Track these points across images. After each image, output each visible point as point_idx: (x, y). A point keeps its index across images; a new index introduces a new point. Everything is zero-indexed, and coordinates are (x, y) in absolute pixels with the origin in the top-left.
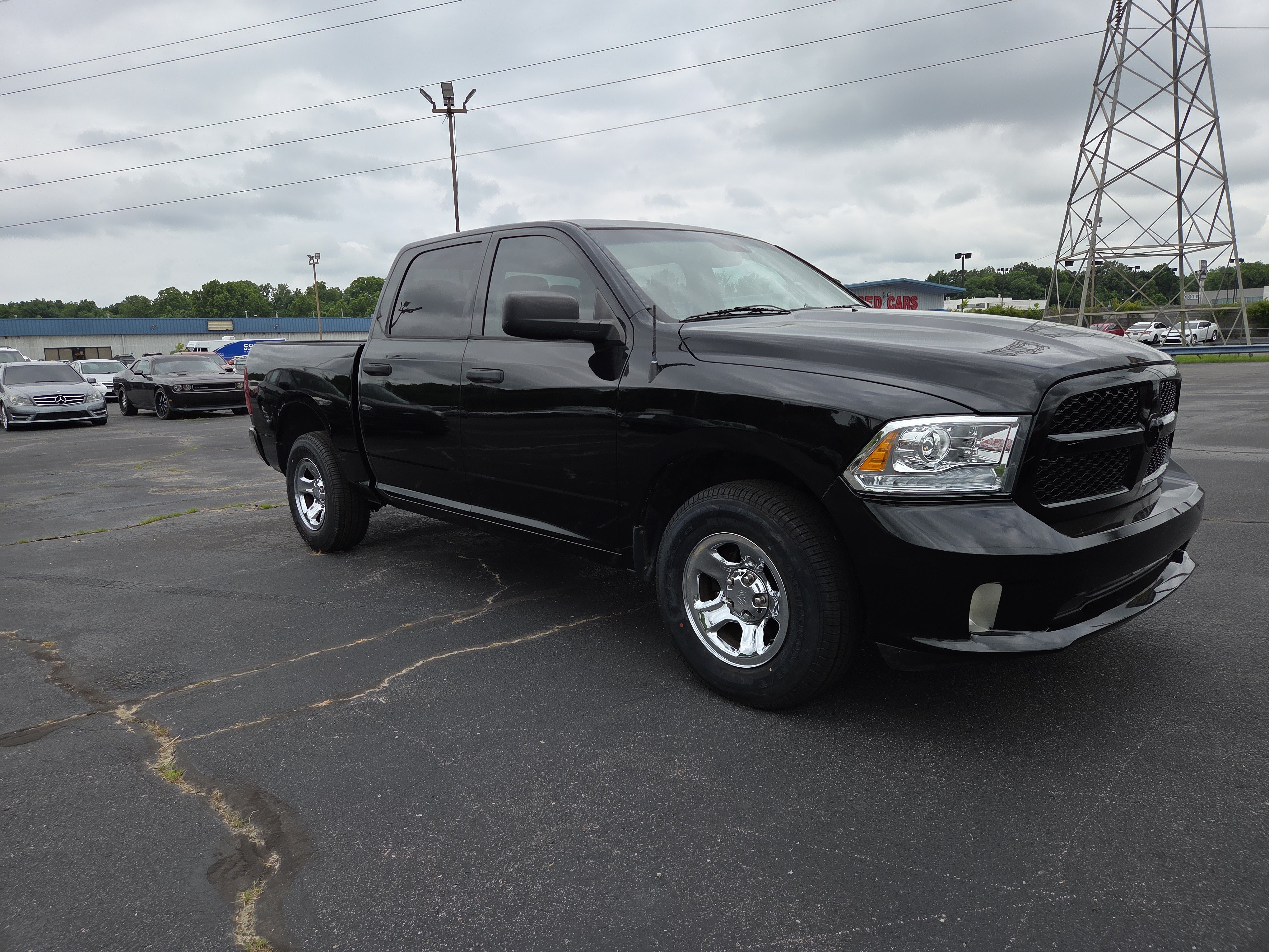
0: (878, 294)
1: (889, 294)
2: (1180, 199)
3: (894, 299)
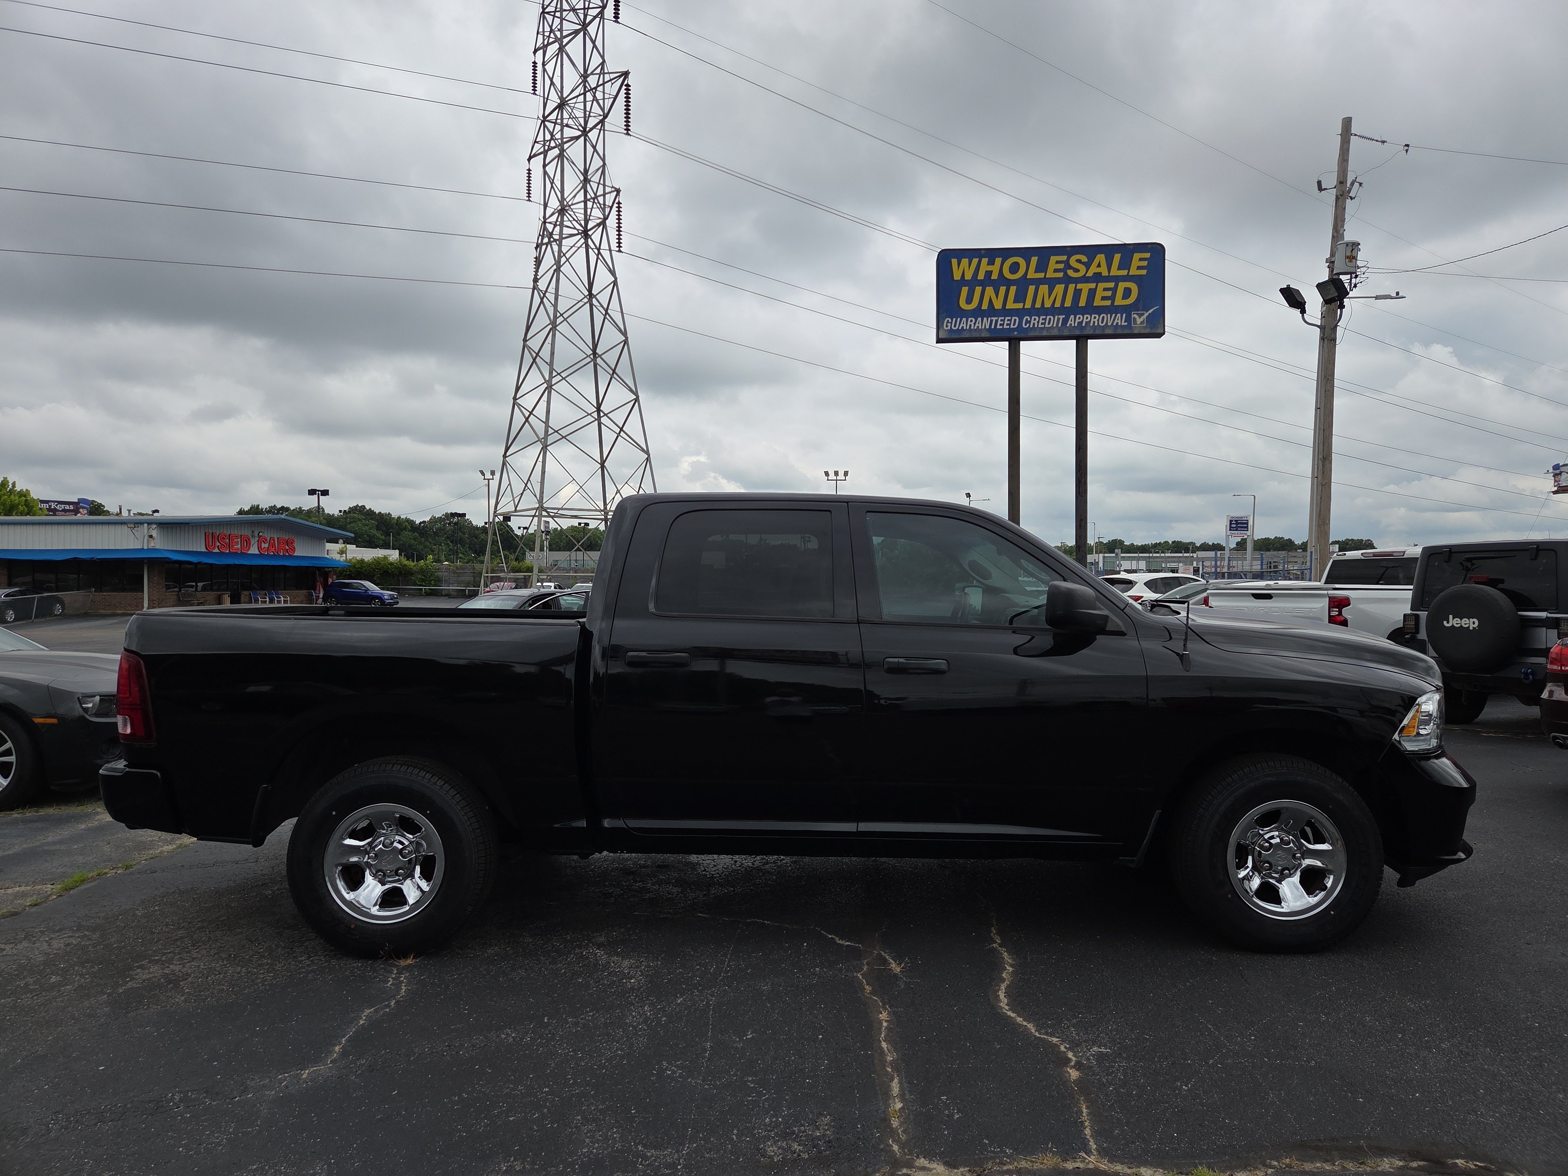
0: (246, 532)
1: (261, 534)
2: (603, 467)
3: (266, 540)
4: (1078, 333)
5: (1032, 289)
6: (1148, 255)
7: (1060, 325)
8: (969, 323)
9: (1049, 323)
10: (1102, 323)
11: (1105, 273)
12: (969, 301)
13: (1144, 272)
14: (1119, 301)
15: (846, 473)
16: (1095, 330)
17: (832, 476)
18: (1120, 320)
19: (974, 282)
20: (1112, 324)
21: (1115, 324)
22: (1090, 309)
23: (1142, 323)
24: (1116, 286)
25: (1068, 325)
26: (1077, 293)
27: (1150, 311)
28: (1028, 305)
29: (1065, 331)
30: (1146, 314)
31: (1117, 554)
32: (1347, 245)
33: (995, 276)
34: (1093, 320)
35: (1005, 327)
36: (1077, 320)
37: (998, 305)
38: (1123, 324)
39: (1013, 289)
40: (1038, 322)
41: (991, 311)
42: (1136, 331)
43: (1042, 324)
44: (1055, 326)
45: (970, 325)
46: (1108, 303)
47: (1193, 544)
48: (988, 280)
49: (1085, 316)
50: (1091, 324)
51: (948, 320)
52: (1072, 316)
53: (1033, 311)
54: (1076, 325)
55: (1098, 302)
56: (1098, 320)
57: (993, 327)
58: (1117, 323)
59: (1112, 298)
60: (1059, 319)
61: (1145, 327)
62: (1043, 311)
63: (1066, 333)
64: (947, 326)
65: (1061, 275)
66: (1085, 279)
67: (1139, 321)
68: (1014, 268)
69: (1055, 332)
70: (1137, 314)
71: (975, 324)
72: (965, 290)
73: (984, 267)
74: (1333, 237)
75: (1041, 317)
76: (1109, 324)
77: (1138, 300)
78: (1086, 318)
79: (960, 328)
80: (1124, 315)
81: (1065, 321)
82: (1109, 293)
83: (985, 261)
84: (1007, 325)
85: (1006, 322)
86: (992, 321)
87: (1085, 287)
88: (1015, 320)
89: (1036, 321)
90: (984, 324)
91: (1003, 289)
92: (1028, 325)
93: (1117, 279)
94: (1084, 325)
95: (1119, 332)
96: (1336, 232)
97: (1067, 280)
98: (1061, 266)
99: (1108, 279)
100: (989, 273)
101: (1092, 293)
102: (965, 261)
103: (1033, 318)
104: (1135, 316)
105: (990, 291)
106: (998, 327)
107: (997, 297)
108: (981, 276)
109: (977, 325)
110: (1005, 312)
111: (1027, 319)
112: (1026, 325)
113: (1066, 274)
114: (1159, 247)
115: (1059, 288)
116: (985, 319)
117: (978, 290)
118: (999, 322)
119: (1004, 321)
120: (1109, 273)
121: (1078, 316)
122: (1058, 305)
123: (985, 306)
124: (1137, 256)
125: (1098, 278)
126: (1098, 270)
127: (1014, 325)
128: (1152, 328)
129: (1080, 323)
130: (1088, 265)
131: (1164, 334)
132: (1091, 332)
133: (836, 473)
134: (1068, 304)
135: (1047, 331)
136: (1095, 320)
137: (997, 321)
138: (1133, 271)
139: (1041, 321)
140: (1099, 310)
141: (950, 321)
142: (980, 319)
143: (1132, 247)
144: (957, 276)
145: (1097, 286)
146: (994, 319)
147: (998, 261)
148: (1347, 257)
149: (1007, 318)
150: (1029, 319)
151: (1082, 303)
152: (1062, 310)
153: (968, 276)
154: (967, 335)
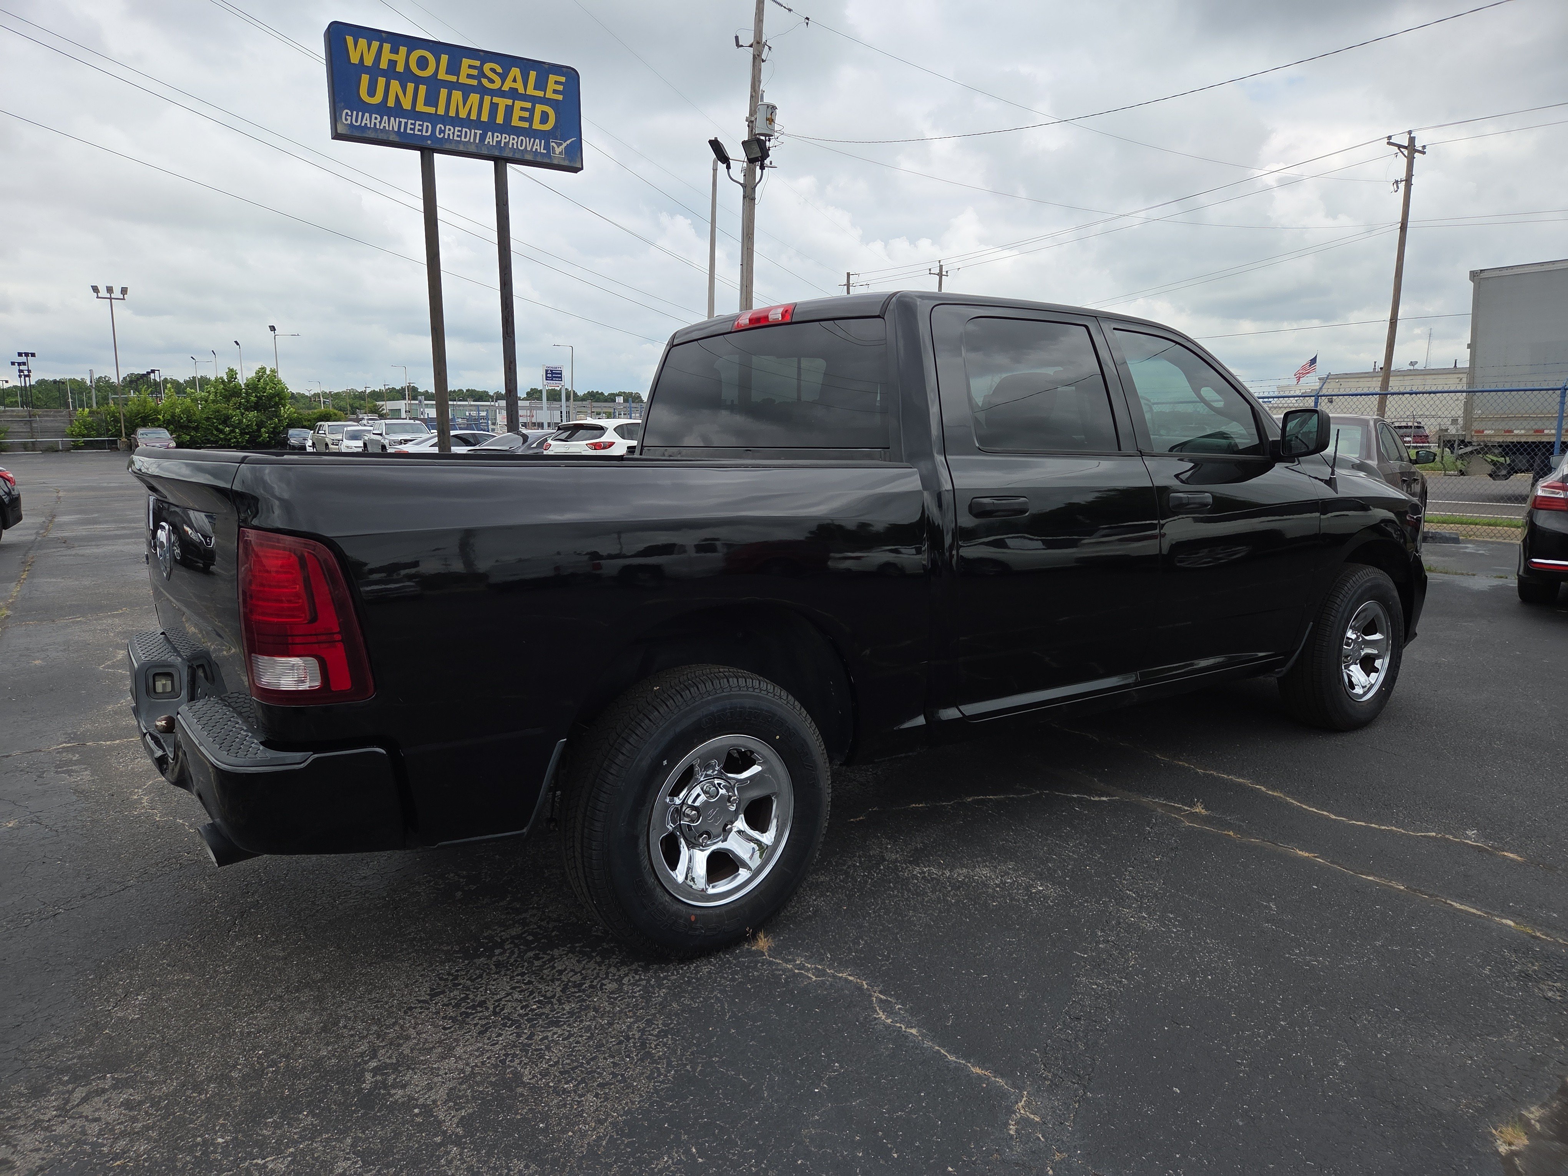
4: (497, 153)
5: (444, 92)
6: (563, 79)
7: (477, 141)
8: (373, 121)
9: (465, 137)
10: (521, 146)
11: (521, 90)
12: (372, 92)
13: (560, 97)
14: (537, 125)
15: (124, 291)
16: (514, 153)
17: (103, 293)
18: (538, 146)
19: (375, 71)
20: (532, 149)
21: (534, 150)
22: (507, 128)
23: (560, 153)
24: (534, 107)
25: (486, 143)
26: (494, 107)
27: (568, 142)
28: (441, 111)
29: (483, 149)
30: (565, 145)
31: (420, 402)
32: (768, 107)
33: (400, 68)
34: (511, 141)
35: (417, 132)
36: (495, 139)
37: (407, 105)
38: (542, 151)
39: (422, 89)
40: (453, 133)
41: (398, 111)
42: (555, 162)
43: (458, 136)
44: (472, 141)
45: (375, 124)
46: (526, 125)
47: (486, 393)
48: (391, 73)
49: (504, 135)
50: (510, 146)
51: (347, 113)
52: (490, 134)
53: (446, 119)
54: (494, 144)
55: (515, 122)
56: (517, 143)
57: (402, 130)
58: (536, 149)
59: (530, 120)
60: (475, 134)
61: (564, 159)
62: (456, 121)
63: (485, 151)
64: (346, 120)
65: (474, 82)
66: (500, 93)
67: (558, 150)
68: (422, 63)
69: (472, 149)
70: (556, 143)
71: (380, 122)
72: (365, 79)
73: (387, 55)
74: (752, 96)
75: (457, 129)
76: (529, 149)
77: (555, 127)
78: (505, 138)
79: (363, 125)
80: (543, 141)
81: (483, 137)
82: (526, 114)
83: (387, 47)
84: (419, 130)
85: (417, 127)
86: (400, 122)
87: (503, 103)
88: (427, 126)
89: (451, 132)
90: (393, 124)
91: (411, 86)
92: (442, 134)
93: (534, 100)
94: (502, 145)
95: (539, 159)
96: (755, 91)
97: (483, 91)
98: (475, 72)
99: (525, 98)
100: (393, 63)
101: (509, 110)
102: (362, 42)
103: (448, 127)
104: (553, 144)
105: (395, 85)
106: (408, 131)
107: (405, 94)
108: (384, 65)
109: (383, 124)
110: (414, 114)
111: (440, 127)
112: (440, 134)
113: (480, 82)
114: (573, 72)
115: (474, 98)
116: (392, 119)
117: (382, 81)
118: (409, 126)
119: (414, 124)
120: (525, 91)
121: (496, 134)
122: (474, 117)
123: (391, 103)
124: (552, 78)
125: (513, 94)
126: (514, 85)
127: (427, 132)
128: (570, 161)
129: (499, 142)
130: (503, 77)
131: (582, 169)
132: (510, 155)
133: (110, 290)
134: (485, 118)
135: (464, 145)
136: (513, 141)
137: (406, 123)
138: (550, 95)
139: (456, 133)
140: (518, 132)
141: (350, 114)
142: (385, 118)
143: (547, 66)
144: (355, 59)
145: (513, 103)
146: (403, 121)
147: (403, 50)
148: (767, 119)
149: (418, 123)
150: (443, 128)
151: (500, 120)
152: (477, 124)
153: (369, 61)
154: (372, 135)
